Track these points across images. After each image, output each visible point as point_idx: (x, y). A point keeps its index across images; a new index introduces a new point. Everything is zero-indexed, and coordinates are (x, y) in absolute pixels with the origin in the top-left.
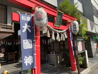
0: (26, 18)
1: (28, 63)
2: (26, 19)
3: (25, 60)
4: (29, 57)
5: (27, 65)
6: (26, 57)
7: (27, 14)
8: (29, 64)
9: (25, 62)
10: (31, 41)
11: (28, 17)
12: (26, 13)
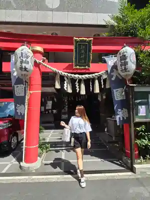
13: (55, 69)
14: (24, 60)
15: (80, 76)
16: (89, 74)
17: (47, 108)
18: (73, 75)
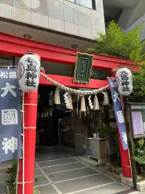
0: (7, 74)
1: (9, 150)
2: (8, 76)
3: (3, 143)
4: (11, 138)
5: (6, 152)
6: (5, 139)
7: (10, 68)
8: (11, 151)
9: (4, 148)
10: (16, 111)
11: (12, 72)
12: (8, 67)
13: (56, 83)
18: (75, 90)
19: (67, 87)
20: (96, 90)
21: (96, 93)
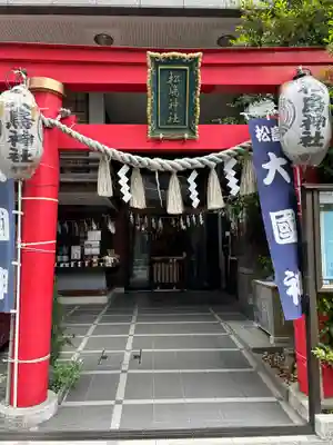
14: (20, 132)
15: (167, 164)
16: (192, 154)
17: (87, 251)
18: (145, 160)
19: (125, 151)
20: (212, 156)
21: (214, 164)
